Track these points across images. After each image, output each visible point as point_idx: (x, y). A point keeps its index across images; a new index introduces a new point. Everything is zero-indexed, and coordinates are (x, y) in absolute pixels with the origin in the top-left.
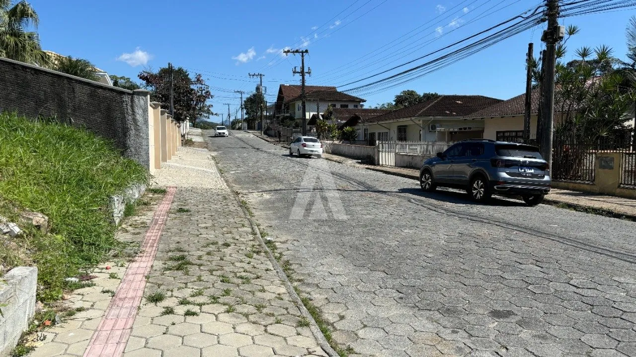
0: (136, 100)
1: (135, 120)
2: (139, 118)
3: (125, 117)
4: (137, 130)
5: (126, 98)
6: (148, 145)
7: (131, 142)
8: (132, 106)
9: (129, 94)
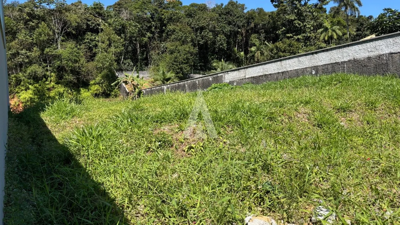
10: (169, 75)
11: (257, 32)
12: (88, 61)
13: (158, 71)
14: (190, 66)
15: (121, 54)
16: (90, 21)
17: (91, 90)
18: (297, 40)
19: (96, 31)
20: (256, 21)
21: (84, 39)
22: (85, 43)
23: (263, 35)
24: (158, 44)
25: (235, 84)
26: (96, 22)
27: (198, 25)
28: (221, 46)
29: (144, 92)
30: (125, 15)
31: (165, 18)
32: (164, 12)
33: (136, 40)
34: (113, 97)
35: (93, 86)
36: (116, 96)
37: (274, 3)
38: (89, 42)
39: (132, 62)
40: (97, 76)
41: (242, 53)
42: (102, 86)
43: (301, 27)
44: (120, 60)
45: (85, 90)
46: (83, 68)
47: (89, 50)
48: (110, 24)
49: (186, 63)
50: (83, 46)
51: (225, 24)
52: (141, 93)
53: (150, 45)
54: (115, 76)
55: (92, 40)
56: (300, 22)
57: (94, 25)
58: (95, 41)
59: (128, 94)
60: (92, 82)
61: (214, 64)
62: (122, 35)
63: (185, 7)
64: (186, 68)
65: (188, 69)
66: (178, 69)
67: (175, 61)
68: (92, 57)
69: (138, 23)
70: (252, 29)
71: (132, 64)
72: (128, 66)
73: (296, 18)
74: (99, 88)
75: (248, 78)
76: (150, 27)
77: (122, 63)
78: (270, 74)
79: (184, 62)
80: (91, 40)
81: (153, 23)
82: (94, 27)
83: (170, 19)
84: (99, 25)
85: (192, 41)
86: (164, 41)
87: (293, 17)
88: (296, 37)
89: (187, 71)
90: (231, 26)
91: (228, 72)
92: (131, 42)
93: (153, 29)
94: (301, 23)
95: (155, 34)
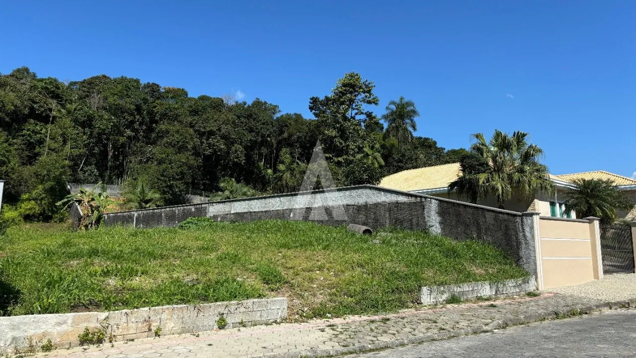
0: (525, 220)
1: (524, 236)
2: (528, 234)
3: (517, 234)
4: (526, 243)
5: (518, 219)
6: (535, 257)
7: (523, 252)
8: (522, 225)
9: (519, 216)
10: (149, 195)
11: (290, 145)
12: (23, 164)
13: (135, 187)
14: (187, 183)
15: (80, 156)
16: (37, 103)
17: (21, 208)
18: (336, 163)
19: (45, 119)
20: (291, 130)
21: (22, 130)
22: (23, 136)
23: (298, 150)
24: (141, 147)
25: (219, 219)
26: (47, 105)
27: (204, 128)
28: (236, 160)
29: (106, 218)
30: (95, 101)
31: (156, 113)
32: (157, 103)
33: (108, 139)
34: (56, 222)
35: (26, 203)
36: (61, 220)
37: (313, 111)
38: (29, 135)
39: (98, 170)
40: (35, 187)
41: (270, 171)
42: (41, 204)
43: (342, 147)
44: (77, 165)
45: (11, 207)
46: (13, 174)
47: (28, 146)
48: (69, 112)
49: (180, 179)
50: (18, 141)
51: (244, 130)
52: (102, 218)
53: (129, 148)
54: (66, 190)
55: (35, 132)
56: (341, 141)
57: (43, 109)
58: (41, 133)
59: (80, 218)
60: (25, 196)
61: (222, 185)
62: (87, 130)
63: (191, 99)
64: (179, 186)
65: (183, 187)
66: (166, 187)
67: (162, 176)
68: (31, 159)
69: (114, 115)
70: (285, 139)
71: (96, 172)
72: (90, 175)
73: (337, 135)
74: (35, 207)
75: (233, 214)
76: (132, 122)
77: (81, 170)
78: (254, 212)
79: (177, 177)
80: (33, 131)
81: (138, 117)
82: (42, 112)
83: (164, 116)
84: (51, 110)
85: (194, 148)
86: (151, 144)
87: (333, 133)
88: (336, 159)
89: (180, 191)
90: (253, 134)
91: (212, 203)
92: (99, 140)
93: (136, 126)
94: (343, 142)
95: (139, 132)
